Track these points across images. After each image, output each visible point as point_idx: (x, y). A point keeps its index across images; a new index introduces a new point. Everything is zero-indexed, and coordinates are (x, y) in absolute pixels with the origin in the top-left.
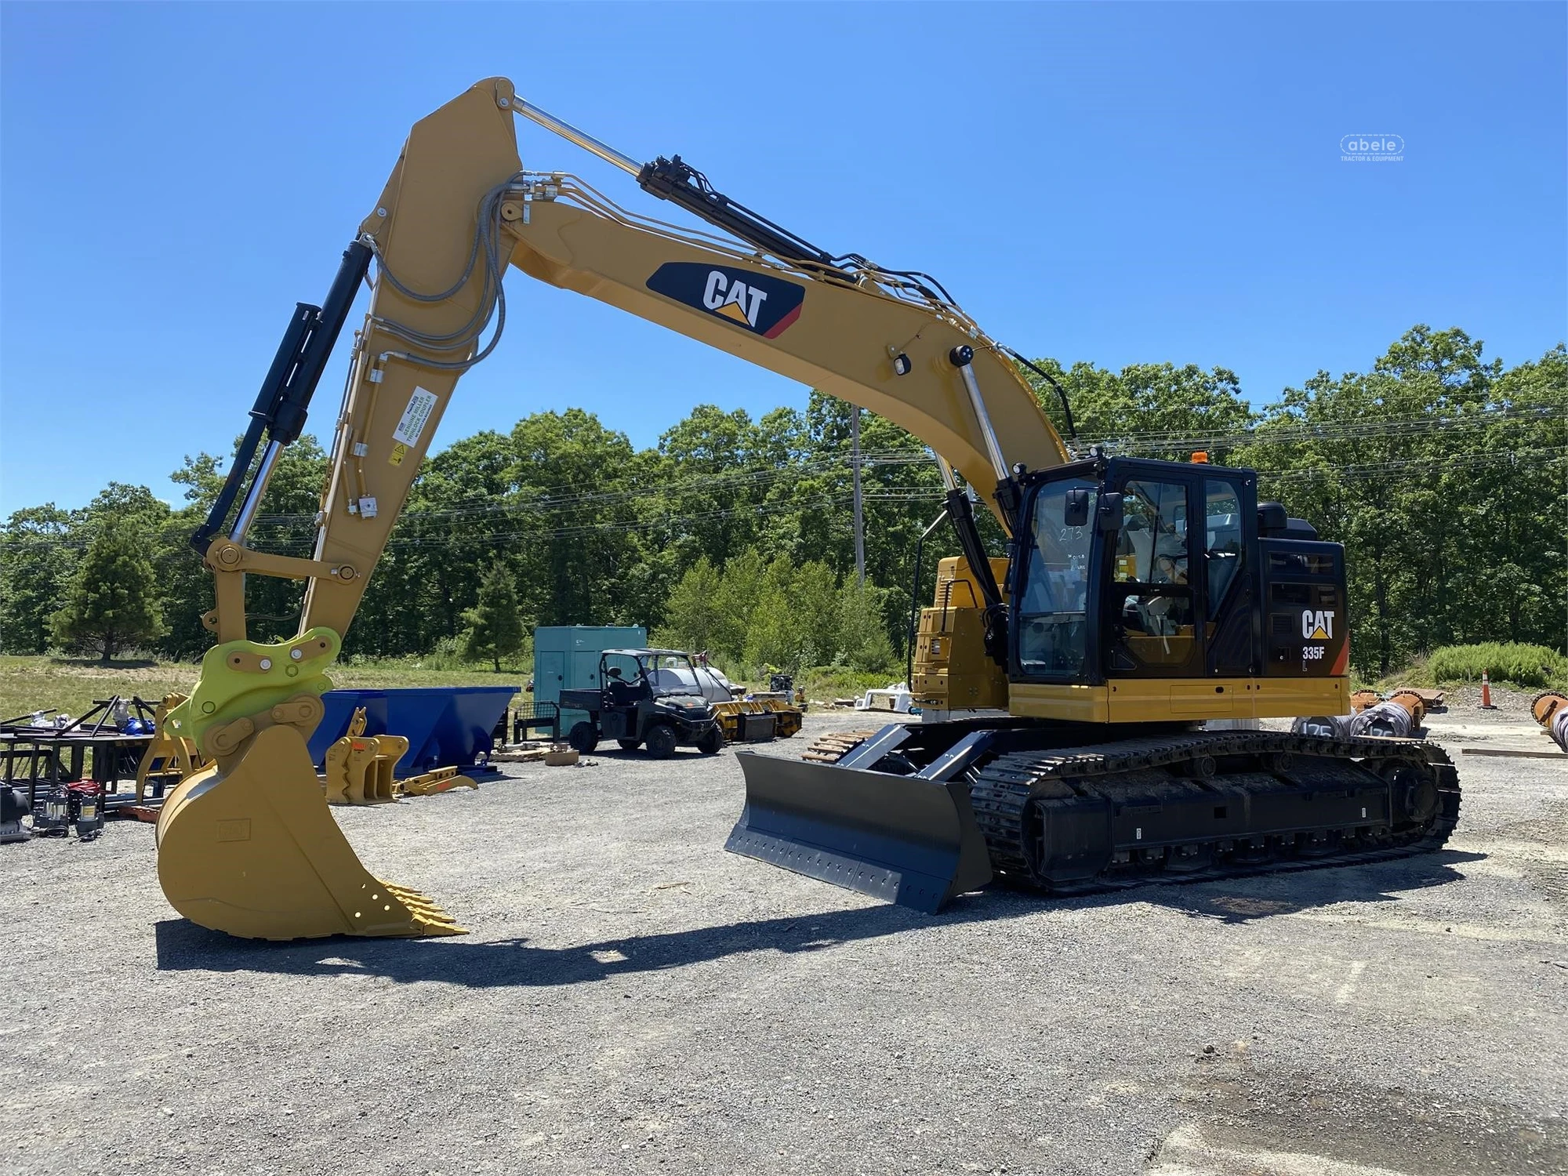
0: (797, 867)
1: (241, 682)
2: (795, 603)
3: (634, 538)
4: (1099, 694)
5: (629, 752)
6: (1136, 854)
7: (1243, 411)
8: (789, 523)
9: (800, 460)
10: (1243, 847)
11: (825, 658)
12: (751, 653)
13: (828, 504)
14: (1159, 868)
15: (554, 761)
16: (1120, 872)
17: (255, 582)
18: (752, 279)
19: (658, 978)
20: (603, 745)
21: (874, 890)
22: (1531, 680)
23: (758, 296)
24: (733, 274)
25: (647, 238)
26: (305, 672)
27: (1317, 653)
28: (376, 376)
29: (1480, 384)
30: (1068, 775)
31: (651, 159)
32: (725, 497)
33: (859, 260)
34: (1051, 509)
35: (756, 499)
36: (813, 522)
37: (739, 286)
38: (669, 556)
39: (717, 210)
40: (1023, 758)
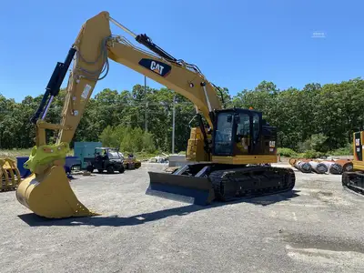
0: (166, 197)
1: (46, 155)
2: (132, 137)
3: (88, 120)
4: (234, 158)
5: (100, 172)
6: (240, 192)
7: (229, 97)
8: (128, 118)
9: (131, 103)
10: (259, 190)
11: (140, 150)
12: (122, 149)
13: (137, 114)
14: (244, 195)
15: (85, 175)
16: (237, 196)
17: (47, 130)
18: (161, 64)
19: (157, 222)
20: (95, 171)
21: (188, 202)
22: (287, 156)
23: (162, 68)
24: (157, 62)
25: (138, 52)
26: (61, 153)
27: (272, 150)
28: (78, 81)
29: (276, 94)
30: (228, 176)
31: (139, 34)
32: (111, 111)
33: (182, 61)
34: (223, 119)
35: (119, 112)
36: (134, 118)
37: (158, 65)
38: (97, 125)
39: (152, 47)
40: (218, 172)
